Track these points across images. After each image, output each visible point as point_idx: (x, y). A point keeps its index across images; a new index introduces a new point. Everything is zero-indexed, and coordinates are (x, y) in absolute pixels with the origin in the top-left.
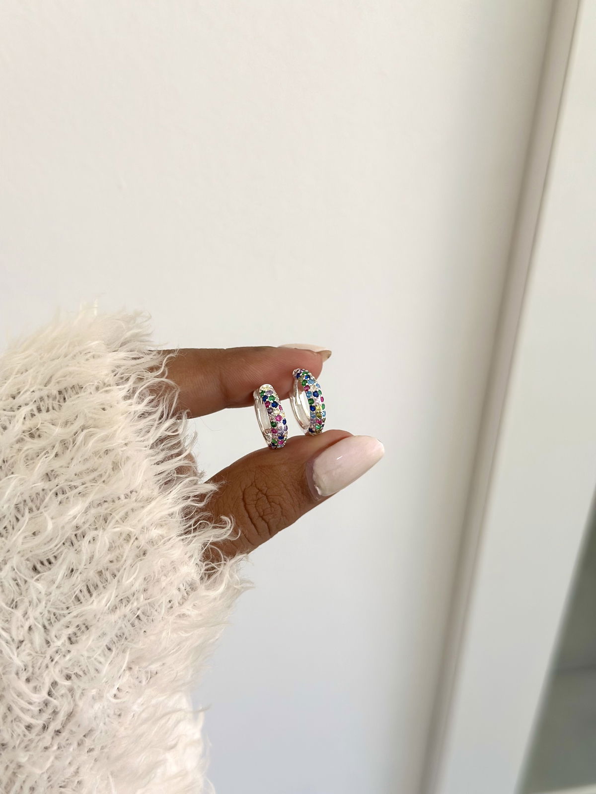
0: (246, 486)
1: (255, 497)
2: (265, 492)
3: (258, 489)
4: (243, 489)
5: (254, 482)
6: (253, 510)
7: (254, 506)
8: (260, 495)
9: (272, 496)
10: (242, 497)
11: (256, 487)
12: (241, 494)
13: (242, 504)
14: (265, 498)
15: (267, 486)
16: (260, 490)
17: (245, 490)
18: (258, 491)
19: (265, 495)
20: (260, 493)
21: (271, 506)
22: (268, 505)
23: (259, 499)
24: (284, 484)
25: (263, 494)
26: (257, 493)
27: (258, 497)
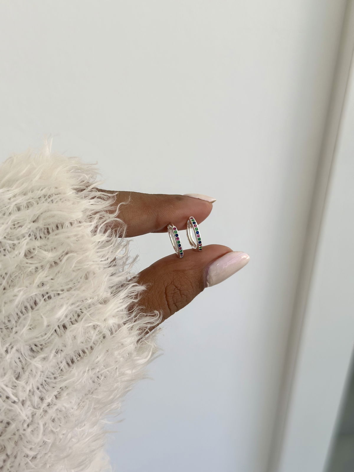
0: (168, 284)
1: (173, 292)
2: (179, 288)
3: (175, 286)
4: (166, 286)
5: (173, 281)
6: (170, 300)
7: (172, 297)
10: (165, 292)
11: (174, 285)
12: (164, 289)
13: (164, 296)
15: (181, 285)
17: (167, 287)
18: (175, 287)
19: (179, 290)
20: (176, 289)
21: (181, 296)
22: (180, 297)
23: (175, 293)
24: (191, 282)
25: (178, 290)
26: (175, 289)
27: (175, 291)
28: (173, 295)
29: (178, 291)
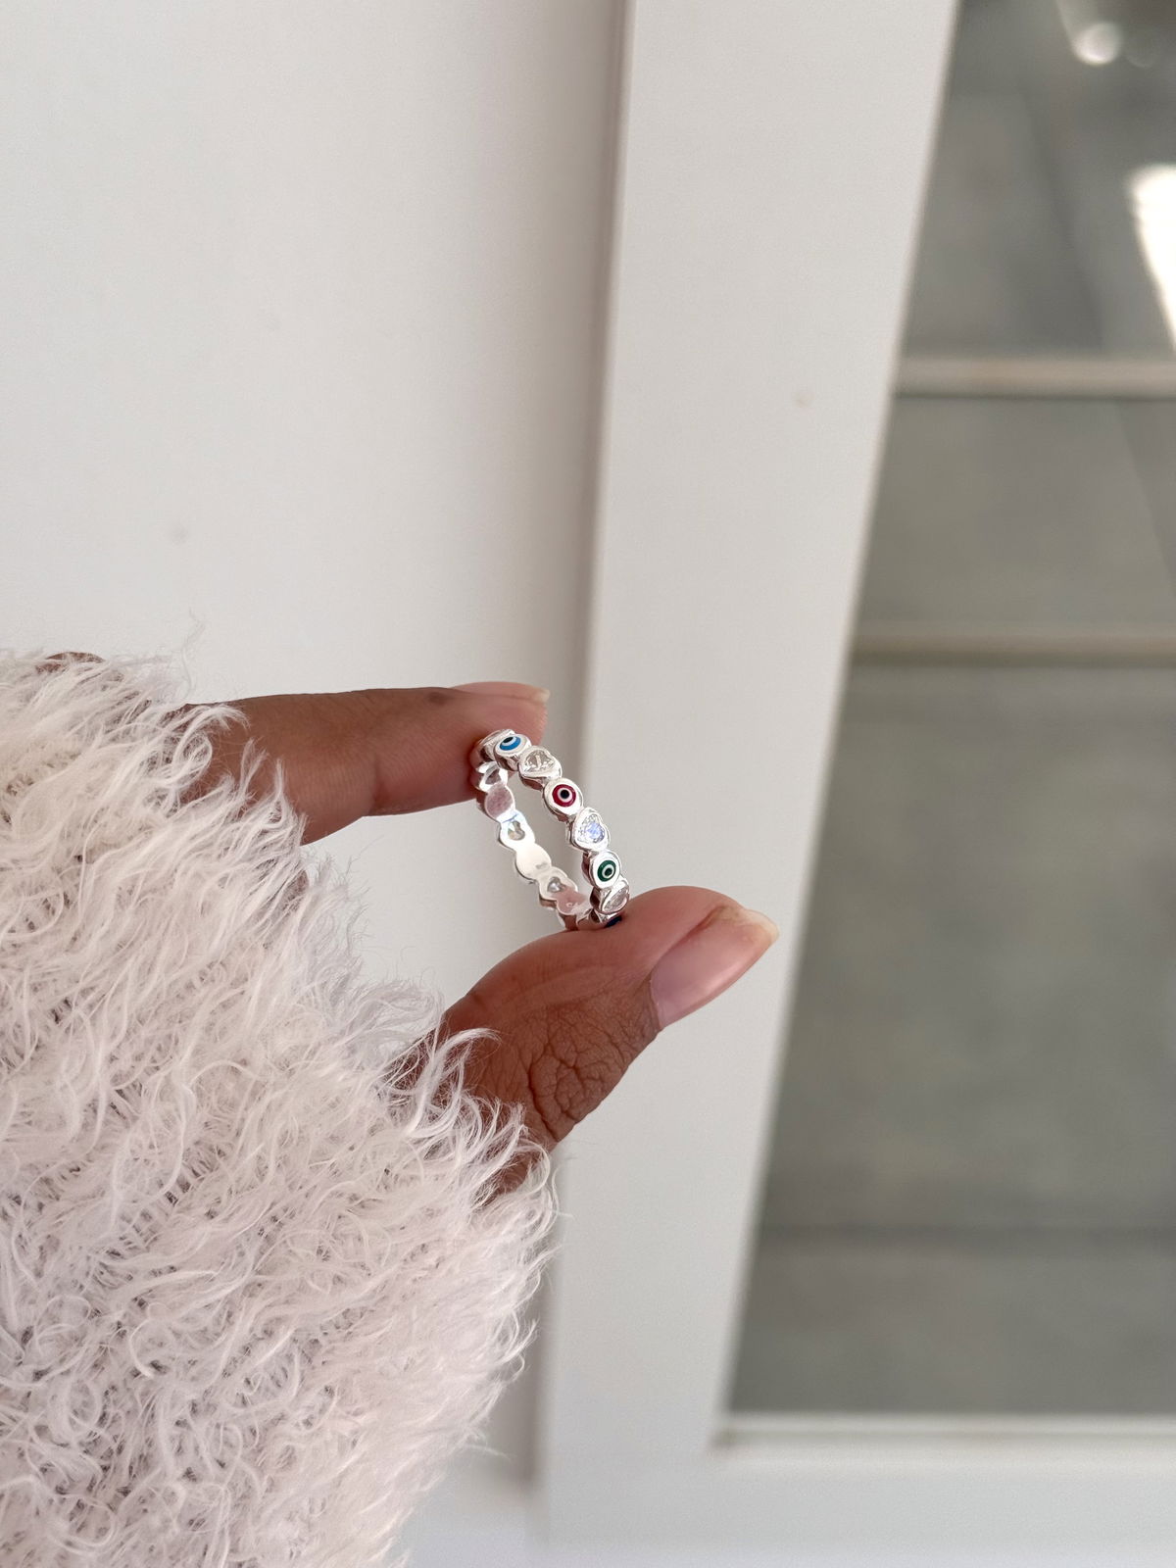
0: (533, 1058)
1: (554, 1082)
2: (572, 1064)
3: (559, 1060)
4: (529, 1062)
5: (549, 1044)
7: (552, 1097)
8: (565, 1072)
9: (585, 1065)
10: (526, 1084)
11: (555, 1056)
12: (526, 1077)
13: (528, 1097)
14: (573, 1075)
15: (576, 1051)
16: (562, 1062)
17: (531, 1065)
18: (557, 1064)
19: (576, 1069)
20: (563, 1066)
21: (584, 1086)
22: (579, 1086)
23: (561, 1079)
24: (609, 1035)
25: (569, 1067)
26: (558, 1069)
27: (560, 1076)
28: (555, 1088)
29: (570, 1070)
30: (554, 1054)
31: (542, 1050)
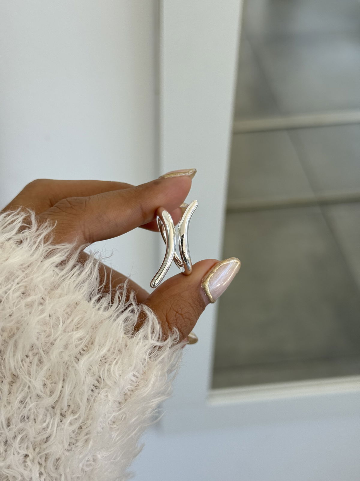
9: (184, 314)
16: (177, 312)
30: (174, 310)
31: (169, 309)
